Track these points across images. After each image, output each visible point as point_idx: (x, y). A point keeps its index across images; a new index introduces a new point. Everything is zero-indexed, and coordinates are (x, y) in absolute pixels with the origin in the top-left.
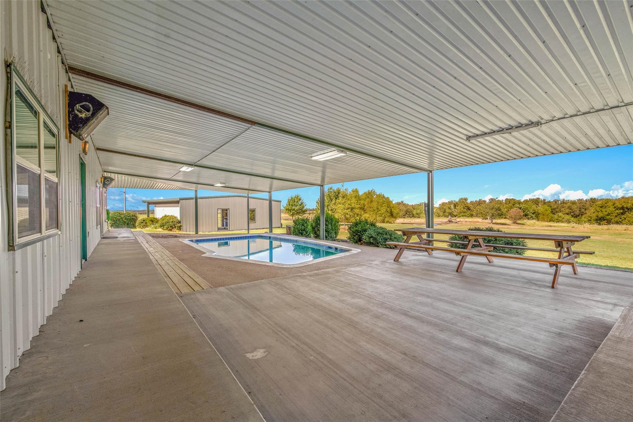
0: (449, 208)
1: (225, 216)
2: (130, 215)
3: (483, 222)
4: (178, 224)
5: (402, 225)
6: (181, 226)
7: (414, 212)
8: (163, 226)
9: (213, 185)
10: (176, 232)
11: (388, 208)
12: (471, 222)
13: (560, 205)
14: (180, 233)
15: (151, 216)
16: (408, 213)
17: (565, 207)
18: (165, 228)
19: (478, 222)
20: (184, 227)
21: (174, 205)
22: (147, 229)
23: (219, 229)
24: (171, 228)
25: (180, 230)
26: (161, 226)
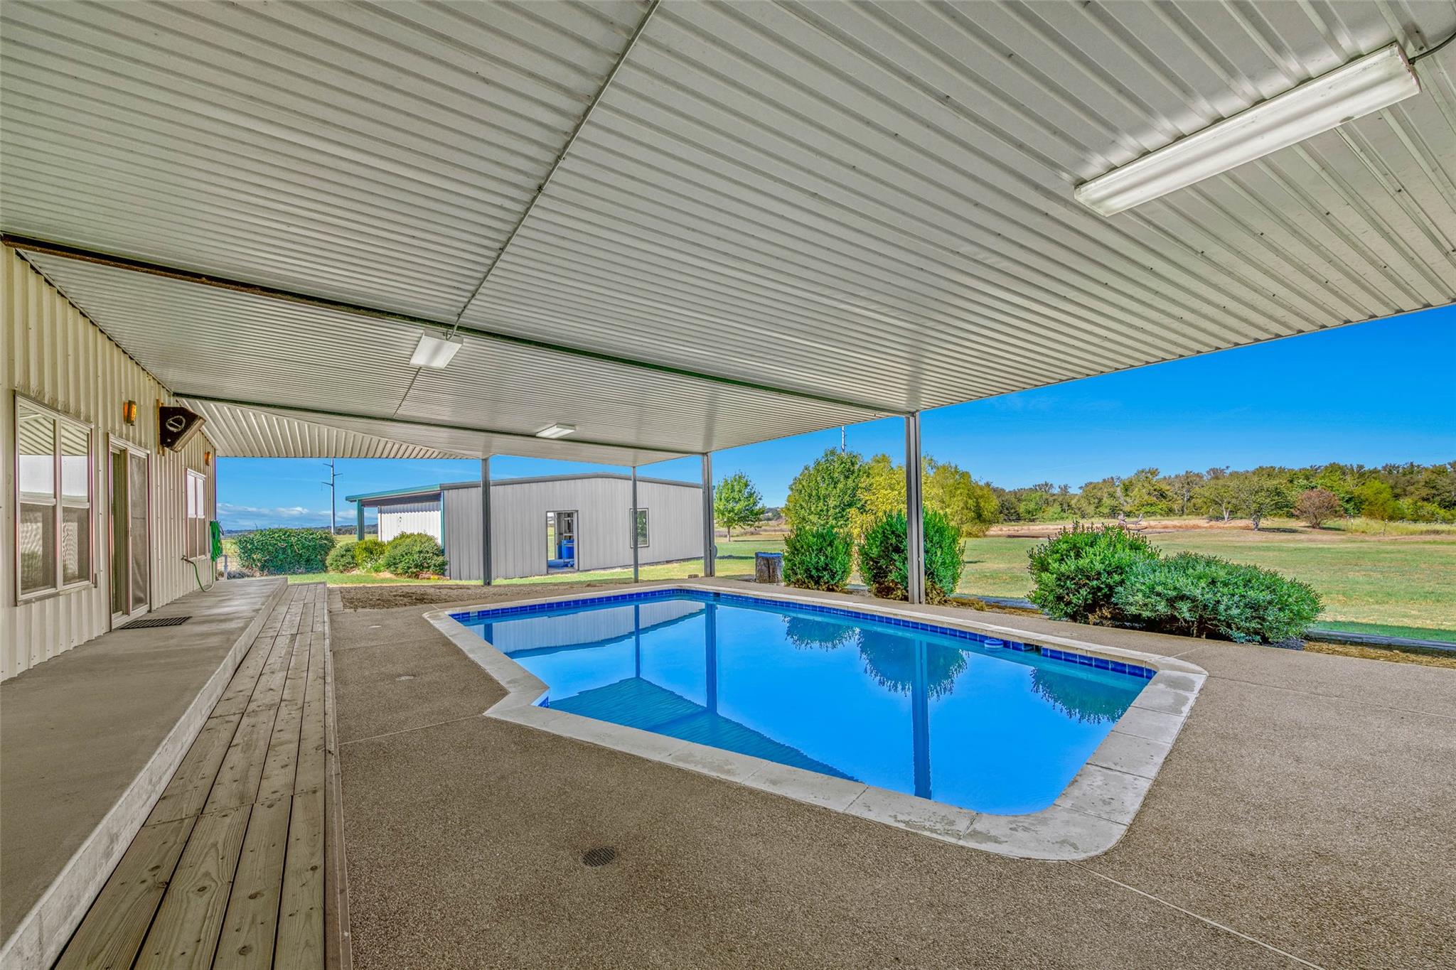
0: (1112, 496)
1: (566, 532)
2: (314, 536)
3: (1211, 527)
4: (435, 557)
5: (1009, 540)
6: (444, 564)
7: (1022, 508)
8: (394, 564)
9: (533, 436)
10: (429, 581)
11: (970, 498)
12: (1180, 527)
13: (1404, 479)
14: (440, 583)
15: (368, 537)
16: (1006, 512)
17: (1418, 482)
18: (399, 571)
19: (1199, 527)
20: (453, 567)
21: (427, 504)
22: (356, 572)
23: (551, 566)
24: (419, 569)
25: (443, 574)
26: (388, 566)
